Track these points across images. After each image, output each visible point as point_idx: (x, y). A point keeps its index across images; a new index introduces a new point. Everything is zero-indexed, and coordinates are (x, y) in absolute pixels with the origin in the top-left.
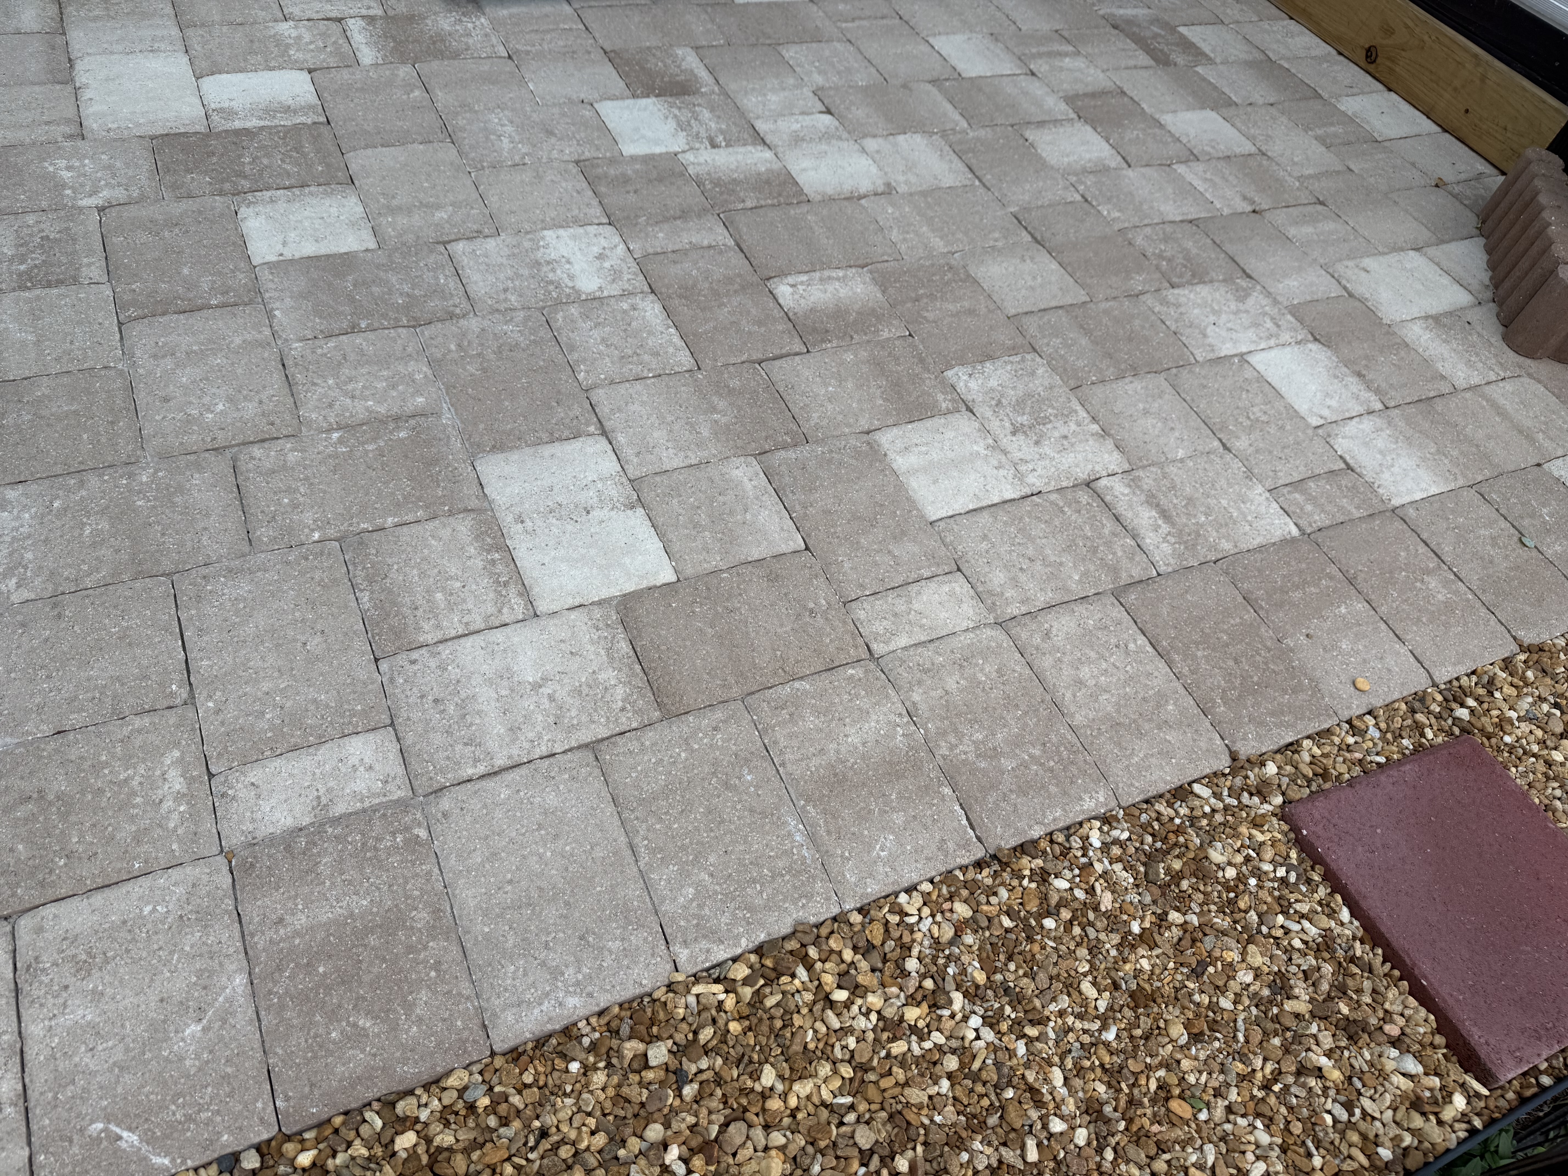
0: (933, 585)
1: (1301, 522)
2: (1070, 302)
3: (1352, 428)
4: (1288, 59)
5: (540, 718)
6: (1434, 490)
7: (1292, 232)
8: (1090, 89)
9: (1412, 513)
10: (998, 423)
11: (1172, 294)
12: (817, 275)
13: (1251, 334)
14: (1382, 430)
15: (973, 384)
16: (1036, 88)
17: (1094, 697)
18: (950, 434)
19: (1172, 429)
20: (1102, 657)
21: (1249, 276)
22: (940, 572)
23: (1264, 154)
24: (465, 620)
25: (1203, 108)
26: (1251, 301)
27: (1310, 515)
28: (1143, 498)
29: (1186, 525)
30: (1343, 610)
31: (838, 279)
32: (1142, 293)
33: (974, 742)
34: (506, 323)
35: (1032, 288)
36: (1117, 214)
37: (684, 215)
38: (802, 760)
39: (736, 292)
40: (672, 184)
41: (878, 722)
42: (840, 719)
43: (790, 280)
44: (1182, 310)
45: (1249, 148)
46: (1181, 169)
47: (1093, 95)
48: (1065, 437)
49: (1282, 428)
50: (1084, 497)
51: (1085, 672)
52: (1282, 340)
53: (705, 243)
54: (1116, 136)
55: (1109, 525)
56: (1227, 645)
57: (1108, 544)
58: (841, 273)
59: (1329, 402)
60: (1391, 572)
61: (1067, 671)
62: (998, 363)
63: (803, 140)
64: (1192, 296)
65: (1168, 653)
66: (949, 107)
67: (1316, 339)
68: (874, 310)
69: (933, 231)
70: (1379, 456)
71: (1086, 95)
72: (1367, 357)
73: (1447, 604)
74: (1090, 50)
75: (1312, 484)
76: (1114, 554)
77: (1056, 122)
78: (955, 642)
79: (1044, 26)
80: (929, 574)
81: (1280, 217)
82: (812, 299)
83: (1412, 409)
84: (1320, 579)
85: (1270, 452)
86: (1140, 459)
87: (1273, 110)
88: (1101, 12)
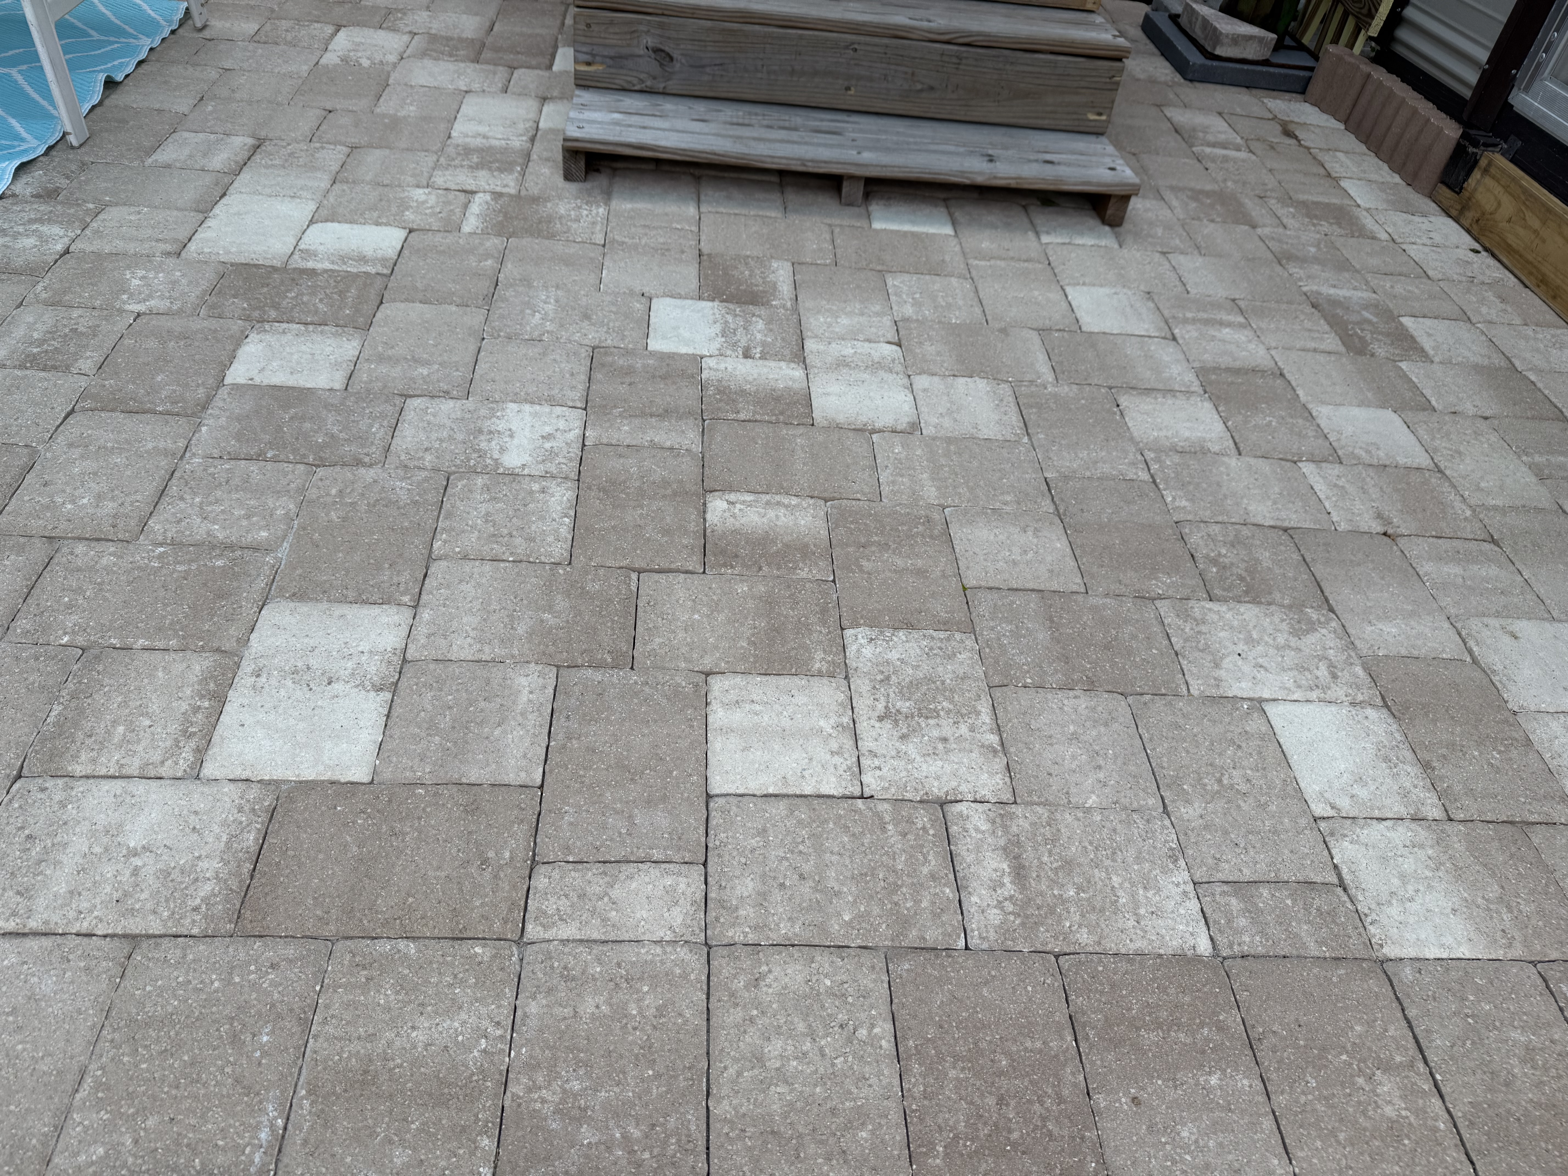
0: (655, 871)
1: (1218, 938)
2: (1055, 587)
3: (1375, 832)
4: (1539, 371)
5: (108, 889)
6: (1464, 951)
7: (1427, 568)
8: (1238, 364)
9: (1407, 973)
10: (870, 702)
11: (1200, 607)
12: (765, 498)
13: (1288, 679)
14: (1422, 846)
15: (868, 651)
16: (1166, 353)
17: (764, 1085)
18: (800, 699)
19: (1100, 767)
20: (812, 1035)
21: (1331, 610)
22: (676, 858)
23: (1440, 471)
24: (122, 762)
25: (1383, 406)
26: (1311, 639)
27: (1239, 932)
28: (1002, 842)
29: (1042, 894)
30: (1214, 1080)
31: (787, 507)
32: (1160, 597)
33: (564, 1091)
34: (402, 479)
35: (1015, 563)
36: (1184, 503)
37: (665, 414)
38: (340, 1039)
39: (664, 496)
40: (674, 383)
41: (464, 1023)
42: (422, 1005)
43: (732, 497)
44: (1204, 628)
45: (1423, 460)
46: (1307, 468)
47: (1237, 371)
48: (945, 740)
49: (1263, 806)
50: (922, 819)
51: (775, 1047)
52: (1330, 695)
53: (668, 444)
54: (1240, 418)
55: (934, 862)
56: (1001, 1073)
57: (917, 888)
58: (794, 501)
59: (1357, 790)
60: (1324, 1049)
61: (752, 1037)
62: (915, 634)
63: (847, 365)
64: (1229, 616)
65: (909, 1058)
66: (1042, 357)
67: (1386, 706)
68: (806, 546)
69: (933, 479)
70: (1396, 881)
71: (1228, 370)
72: (1451, 746)
73: (1392, 1124)
74: (1263, 325)
75: (1265, 893)
76: (917, 902)
77: (1170, 392)
78: (630, 954)
79: (1221, 292)
80: (661, 857)
81: (1416, 549)
82: (743, 521)
83: (1490, 831)
84: (1202, 1025)
85: (1226, 833)
86: (1030, 793)
87: (1482, 425)
88: (1305, 289)
